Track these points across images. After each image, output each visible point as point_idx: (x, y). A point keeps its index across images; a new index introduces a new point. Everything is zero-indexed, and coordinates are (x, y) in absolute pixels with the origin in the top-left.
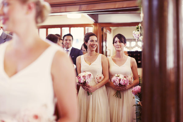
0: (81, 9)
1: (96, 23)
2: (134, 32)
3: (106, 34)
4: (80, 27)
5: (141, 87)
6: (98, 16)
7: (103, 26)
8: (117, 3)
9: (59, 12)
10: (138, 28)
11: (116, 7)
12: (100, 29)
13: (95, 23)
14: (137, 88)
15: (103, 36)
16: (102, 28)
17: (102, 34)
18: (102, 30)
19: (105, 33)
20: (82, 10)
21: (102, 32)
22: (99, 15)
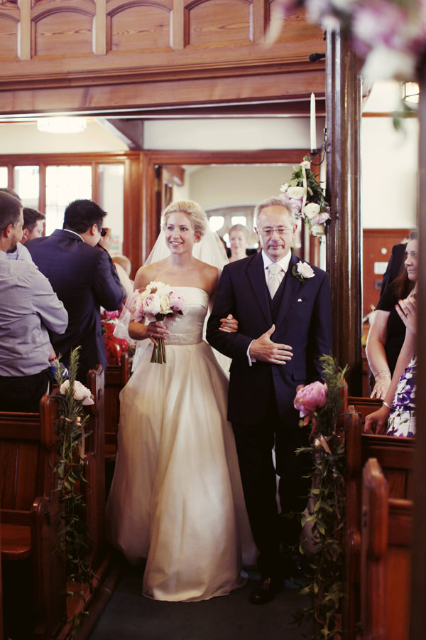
0: (90, 102)
1: (136, 151)
2: (284, 188)
3: (171, 189)
4: (81, 164)
5: (325, 386)
6: (143, 124)
7: (159, 162)
8: (219, 81)
9: (9, 109)
10: (298, 175)
11: (216, 98)
12: (151, 172)
13: (131, 149)
14: (314, 391)
15: (159, 194)
16: (157, 167)
17: (156, 189)
18: (158, 174)
19: (166, 186)
20: (93, 105)
21: (156, 181)
22: (146, 123)
